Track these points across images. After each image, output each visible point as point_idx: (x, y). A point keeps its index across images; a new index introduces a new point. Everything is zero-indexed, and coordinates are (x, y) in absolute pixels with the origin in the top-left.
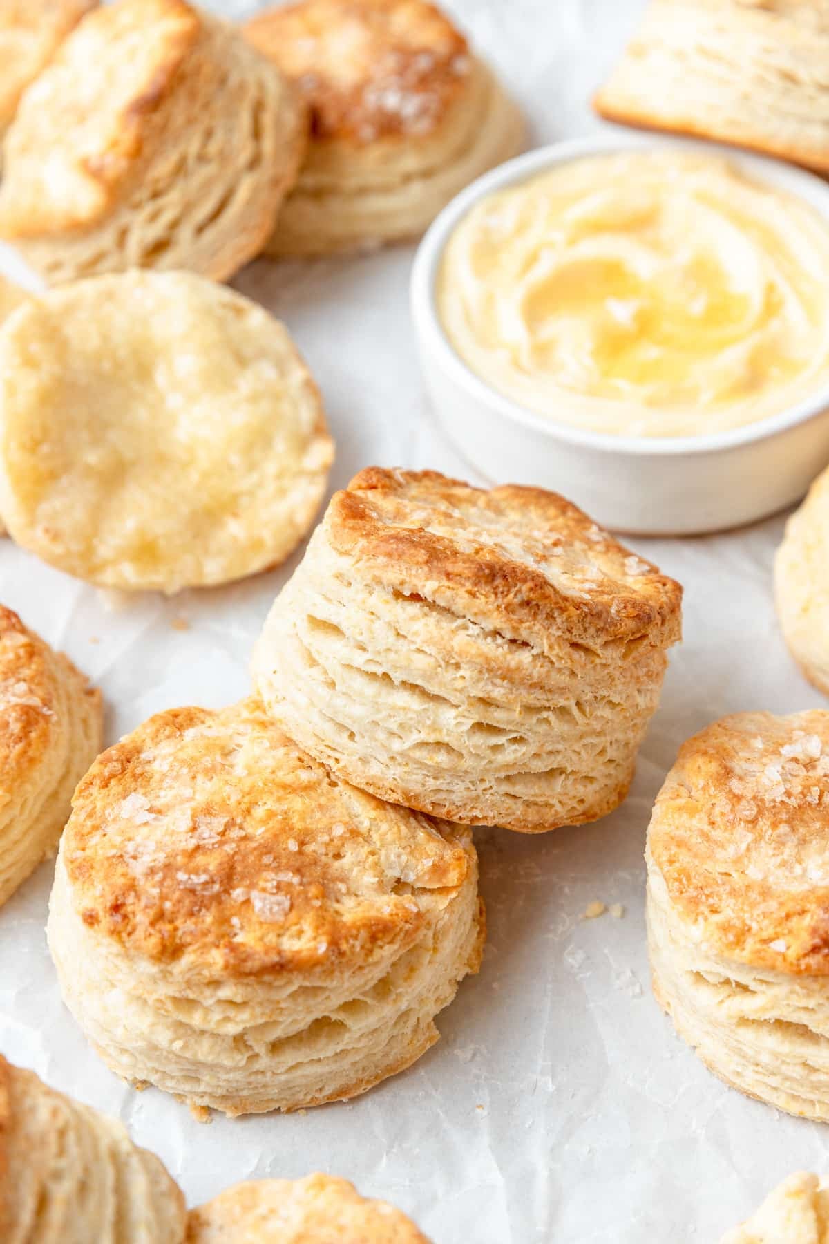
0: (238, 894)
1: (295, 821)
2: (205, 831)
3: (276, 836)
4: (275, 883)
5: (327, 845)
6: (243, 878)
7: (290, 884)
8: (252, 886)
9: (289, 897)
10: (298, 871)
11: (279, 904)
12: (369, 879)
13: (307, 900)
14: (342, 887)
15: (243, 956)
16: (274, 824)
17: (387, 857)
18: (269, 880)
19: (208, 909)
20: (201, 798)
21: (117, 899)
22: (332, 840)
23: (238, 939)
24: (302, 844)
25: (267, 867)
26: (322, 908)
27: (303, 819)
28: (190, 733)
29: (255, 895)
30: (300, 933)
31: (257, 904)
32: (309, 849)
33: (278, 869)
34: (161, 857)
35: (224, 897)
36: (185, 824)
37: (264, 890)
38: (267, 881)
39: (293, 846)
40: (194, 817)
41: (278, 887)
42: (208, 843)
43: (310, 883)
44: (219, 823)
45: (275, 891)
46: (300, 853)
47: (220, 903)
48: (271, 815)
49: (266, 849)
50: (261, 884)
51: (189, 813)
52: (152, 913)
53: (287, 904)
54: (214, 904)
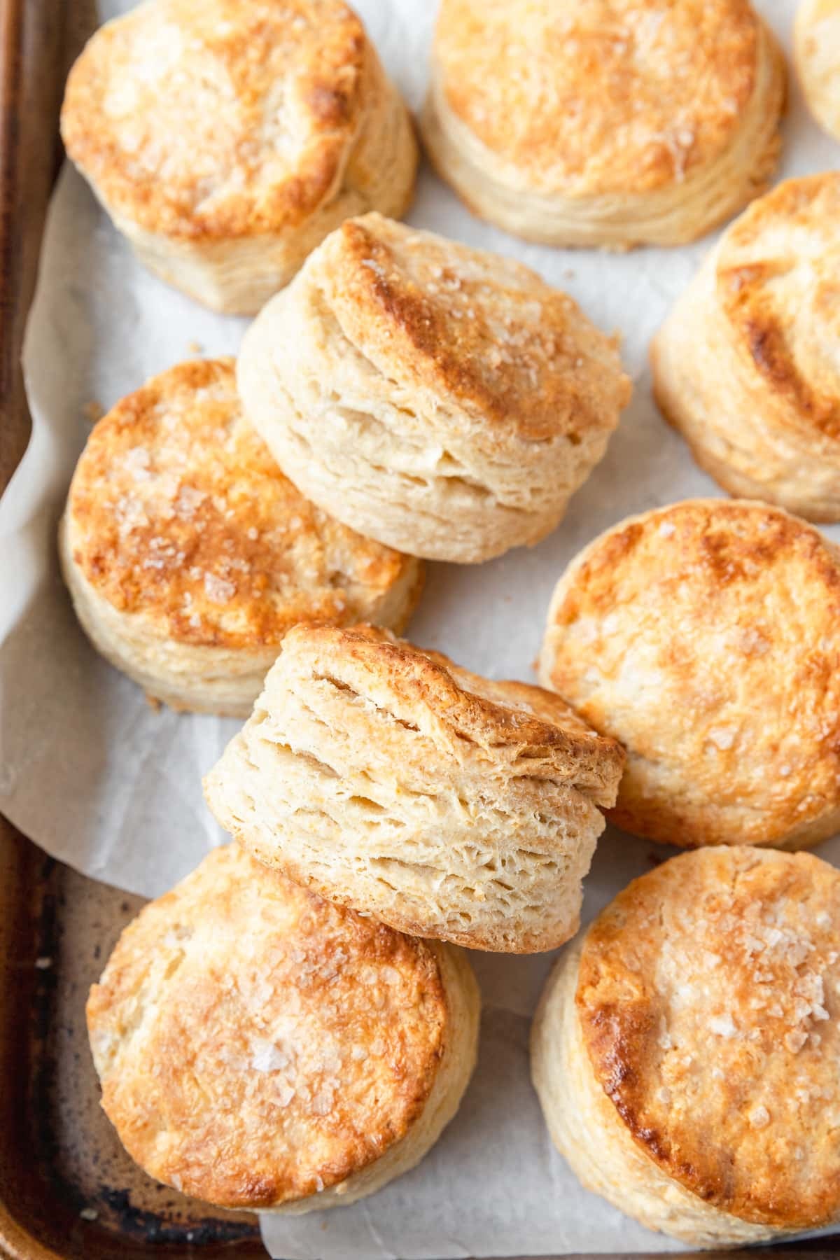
0: (195, 572)
1: (262, 509)
2: (185, 504)
3: (241, 522)
4: (227, 568)
5: (283, 536)
6: (204, 557)
7: (240, 572)
8: (207, 568)
9: (235, 583)
10: (251, 560)
11: (225, 590)
12: (310, 573)
13: (250, 589)
14: (284, 578)
15: (186, 629)
16: (244, 508)
17: (333, 551)
18: (223, 564)
19: (168, 580)
20: (192, 466)
21: (99, 552)
22: (288, 531)
23: (187, 611)
24: (261, 532)
25: (224, 552)
26: (262, 599)
27: (269, 507)
28: (202, 395)
29: (208, 576)
30: (237, 617)
31: (208, 586)
32: (268, 537)
33: (233, 556)
34: (144, 522)
35: (184, 573)
36: (171, 491)
37: (217, 573)
38: (221, 565)
39: (252, 534)
40: (181, 486)
41: (229, 573)
42: (184, 517)
43: (258, 572)
44: (199, 497)
45: (226, 576)
46: (258, 541)
47: (179, 577)
48: (244, 498)
49: (230, 533)
50: (217, 567)
51: (178, 479)
52: (124, 573)
53: (232, 591)
54: (174, 578)
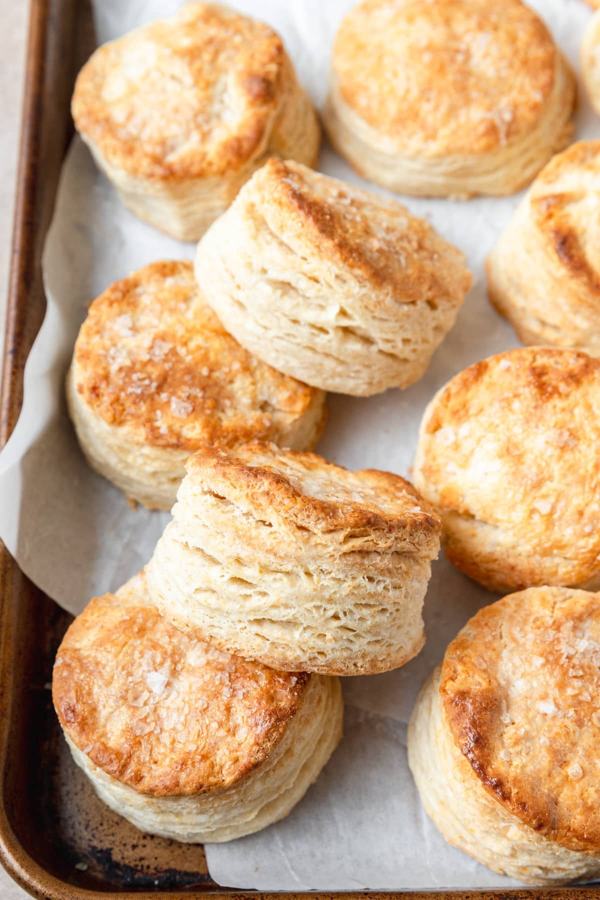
0: (164, 396)
1: (212, 356)
2: (157, 351)
3: (197, 364)
4: (187, 394)
5: (226, 374)
6: (170, 386)
7: (196, 397)
8: (173, 393)
9: (193, 404)
10: (204, 389)
11: (185, 408)
12: (246, 400)
13: (203, 409)
14: (227, 403)
15: (157, 435)
16: (199, 355)
17: (262, 388)
18: (184, 391)
19: (145, 402)
20: (162, 327)
21: (96, 383)
22: (230, 371)
23: (157, 424)
24: (211, 371)
25: (185, 383)
26: (212, 415)
27: (216, 354)
28: (170, 282)
29: (174, 399)
30: (194, 428)
31: (174, 406)
32: (216, 374)
33: (191, 386)
34: (128, 363)
35: (156, 397)
36: (147, 343)
37: (179, 397)
38: (183, 392)
39: (205, 372)
40: (154, 340)
41: (188, 397)
42: (156, 359)
43: (209, 398)
44: (167, 347)
45: (185, 399)
46: (209, 377)
47: (153, 399)
48: (199, 348)
49: (189, 371)
50: (180, 393)
51: (152, 336)
52: (113, 397)
53: (190, 409)
54: (148, 401)
